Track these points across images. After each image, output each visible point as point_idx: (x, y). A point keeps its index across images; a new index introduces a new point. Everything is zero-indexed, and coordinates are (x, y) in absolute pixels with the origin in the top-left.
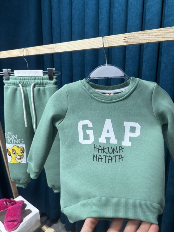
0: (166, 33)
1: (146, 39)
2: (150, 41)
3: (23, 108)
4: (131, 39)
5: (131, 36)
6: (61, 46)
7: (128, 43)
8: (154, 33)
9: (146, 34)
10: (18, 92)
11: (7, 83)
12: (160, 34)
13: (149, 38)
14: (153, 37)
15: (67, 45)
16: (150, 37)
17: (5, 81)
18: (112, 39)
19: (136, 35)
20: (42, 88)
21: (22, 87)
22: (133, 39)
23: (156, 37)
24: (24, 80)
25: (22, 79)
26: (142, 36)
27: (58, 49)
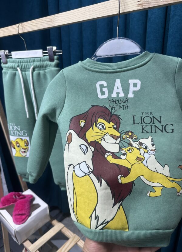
3: (23, 96)
10: (17, 77)
11: (5, 67)
15: (67, 16)
17: (3, 65)
20: (42, 72)
21: (21, 71)
24: (23, 62)
25: (20, 61)
27: (57, 22)
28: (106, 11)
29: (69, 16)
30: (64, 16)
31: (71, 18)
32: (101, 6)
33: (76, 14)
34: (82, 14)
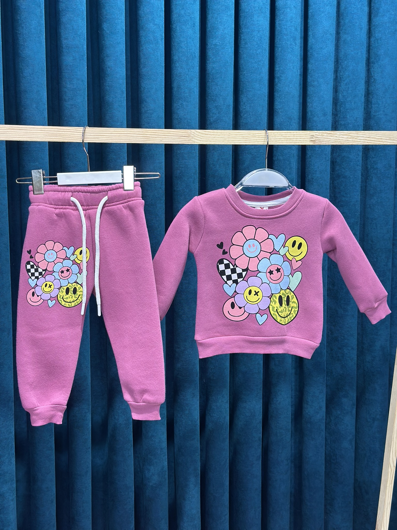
0: (356, 137)
1: (336, 140)
2: (340, 143)
4: (319, 139)
5: (318, 134)
7: (316, 143)
8: (344, 135)
9: (336, 135)
12: (351, 137)
13: (339, 140)
14: (344, 139)
15: (219, 135)
18: (294, 135)
19: (325, 134)
22: (321, 139)
23: (346, 140)
26: (332, 136)
27: (200, 139)
28: (275, 140)
29: (223, 136)
30: (214, 135)
31: (226, 139)
34: (243, 137)
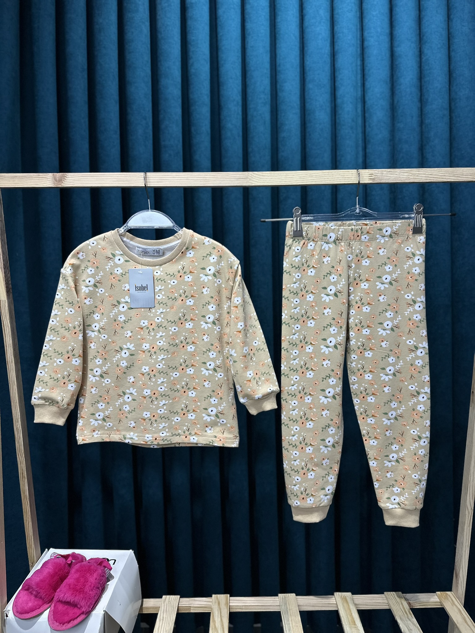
1: (396, 178)
2: (401, 181)
5: (377, 173)
6: (263, 176)
7: (375, 181)
8: (404, 173)
9: (396, 173)
12: (411, 174)
15: (276, 176)
16: (400, 176)
18: (352, 174)
19: (385, 173)
22: (380, 177)
23: (407, 177)
26: (392, 174)
27: (257, 181)
28: (333, 179)
29: (280, 177)
30: (271, 176)
31: (283, 180)
32: (328, 173)
33: (291, 176)
34: (300, 177)
